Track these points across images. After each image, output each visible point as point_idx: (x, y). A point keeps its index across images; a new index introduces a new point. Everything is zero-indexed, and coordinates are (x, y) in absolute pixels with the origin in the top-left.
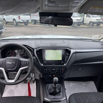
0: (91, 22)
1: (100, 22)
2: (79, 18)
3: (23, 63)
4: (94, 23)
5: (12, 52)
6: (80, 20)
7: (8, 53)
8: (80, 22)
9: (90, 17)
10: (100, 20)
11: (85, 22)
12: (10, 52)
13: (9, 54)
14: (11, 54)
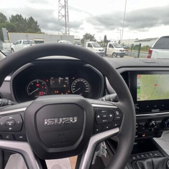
0: (114, 53)
1: (124, 53)
2: (102, 49)
3: (102, 118)
4: (117, 54)
5: (40, 83)
6: (103, 50)
7: (31, 86)
8: (103, 53)
9: (113, 47)
10: (124, 51)
11: (107, 53)
12: (35, 83)
13: (33, 87)
14: (37, 89)
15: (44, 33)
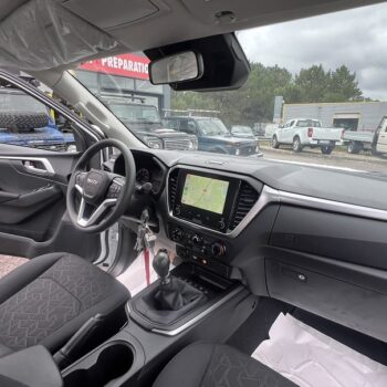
15: (368, 100)
